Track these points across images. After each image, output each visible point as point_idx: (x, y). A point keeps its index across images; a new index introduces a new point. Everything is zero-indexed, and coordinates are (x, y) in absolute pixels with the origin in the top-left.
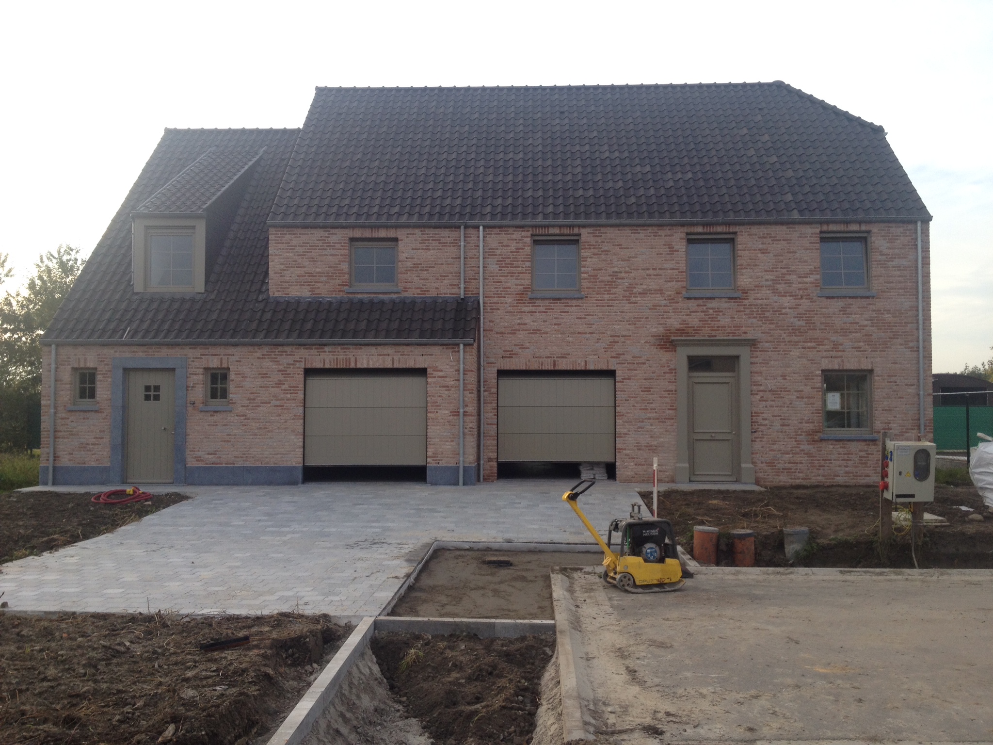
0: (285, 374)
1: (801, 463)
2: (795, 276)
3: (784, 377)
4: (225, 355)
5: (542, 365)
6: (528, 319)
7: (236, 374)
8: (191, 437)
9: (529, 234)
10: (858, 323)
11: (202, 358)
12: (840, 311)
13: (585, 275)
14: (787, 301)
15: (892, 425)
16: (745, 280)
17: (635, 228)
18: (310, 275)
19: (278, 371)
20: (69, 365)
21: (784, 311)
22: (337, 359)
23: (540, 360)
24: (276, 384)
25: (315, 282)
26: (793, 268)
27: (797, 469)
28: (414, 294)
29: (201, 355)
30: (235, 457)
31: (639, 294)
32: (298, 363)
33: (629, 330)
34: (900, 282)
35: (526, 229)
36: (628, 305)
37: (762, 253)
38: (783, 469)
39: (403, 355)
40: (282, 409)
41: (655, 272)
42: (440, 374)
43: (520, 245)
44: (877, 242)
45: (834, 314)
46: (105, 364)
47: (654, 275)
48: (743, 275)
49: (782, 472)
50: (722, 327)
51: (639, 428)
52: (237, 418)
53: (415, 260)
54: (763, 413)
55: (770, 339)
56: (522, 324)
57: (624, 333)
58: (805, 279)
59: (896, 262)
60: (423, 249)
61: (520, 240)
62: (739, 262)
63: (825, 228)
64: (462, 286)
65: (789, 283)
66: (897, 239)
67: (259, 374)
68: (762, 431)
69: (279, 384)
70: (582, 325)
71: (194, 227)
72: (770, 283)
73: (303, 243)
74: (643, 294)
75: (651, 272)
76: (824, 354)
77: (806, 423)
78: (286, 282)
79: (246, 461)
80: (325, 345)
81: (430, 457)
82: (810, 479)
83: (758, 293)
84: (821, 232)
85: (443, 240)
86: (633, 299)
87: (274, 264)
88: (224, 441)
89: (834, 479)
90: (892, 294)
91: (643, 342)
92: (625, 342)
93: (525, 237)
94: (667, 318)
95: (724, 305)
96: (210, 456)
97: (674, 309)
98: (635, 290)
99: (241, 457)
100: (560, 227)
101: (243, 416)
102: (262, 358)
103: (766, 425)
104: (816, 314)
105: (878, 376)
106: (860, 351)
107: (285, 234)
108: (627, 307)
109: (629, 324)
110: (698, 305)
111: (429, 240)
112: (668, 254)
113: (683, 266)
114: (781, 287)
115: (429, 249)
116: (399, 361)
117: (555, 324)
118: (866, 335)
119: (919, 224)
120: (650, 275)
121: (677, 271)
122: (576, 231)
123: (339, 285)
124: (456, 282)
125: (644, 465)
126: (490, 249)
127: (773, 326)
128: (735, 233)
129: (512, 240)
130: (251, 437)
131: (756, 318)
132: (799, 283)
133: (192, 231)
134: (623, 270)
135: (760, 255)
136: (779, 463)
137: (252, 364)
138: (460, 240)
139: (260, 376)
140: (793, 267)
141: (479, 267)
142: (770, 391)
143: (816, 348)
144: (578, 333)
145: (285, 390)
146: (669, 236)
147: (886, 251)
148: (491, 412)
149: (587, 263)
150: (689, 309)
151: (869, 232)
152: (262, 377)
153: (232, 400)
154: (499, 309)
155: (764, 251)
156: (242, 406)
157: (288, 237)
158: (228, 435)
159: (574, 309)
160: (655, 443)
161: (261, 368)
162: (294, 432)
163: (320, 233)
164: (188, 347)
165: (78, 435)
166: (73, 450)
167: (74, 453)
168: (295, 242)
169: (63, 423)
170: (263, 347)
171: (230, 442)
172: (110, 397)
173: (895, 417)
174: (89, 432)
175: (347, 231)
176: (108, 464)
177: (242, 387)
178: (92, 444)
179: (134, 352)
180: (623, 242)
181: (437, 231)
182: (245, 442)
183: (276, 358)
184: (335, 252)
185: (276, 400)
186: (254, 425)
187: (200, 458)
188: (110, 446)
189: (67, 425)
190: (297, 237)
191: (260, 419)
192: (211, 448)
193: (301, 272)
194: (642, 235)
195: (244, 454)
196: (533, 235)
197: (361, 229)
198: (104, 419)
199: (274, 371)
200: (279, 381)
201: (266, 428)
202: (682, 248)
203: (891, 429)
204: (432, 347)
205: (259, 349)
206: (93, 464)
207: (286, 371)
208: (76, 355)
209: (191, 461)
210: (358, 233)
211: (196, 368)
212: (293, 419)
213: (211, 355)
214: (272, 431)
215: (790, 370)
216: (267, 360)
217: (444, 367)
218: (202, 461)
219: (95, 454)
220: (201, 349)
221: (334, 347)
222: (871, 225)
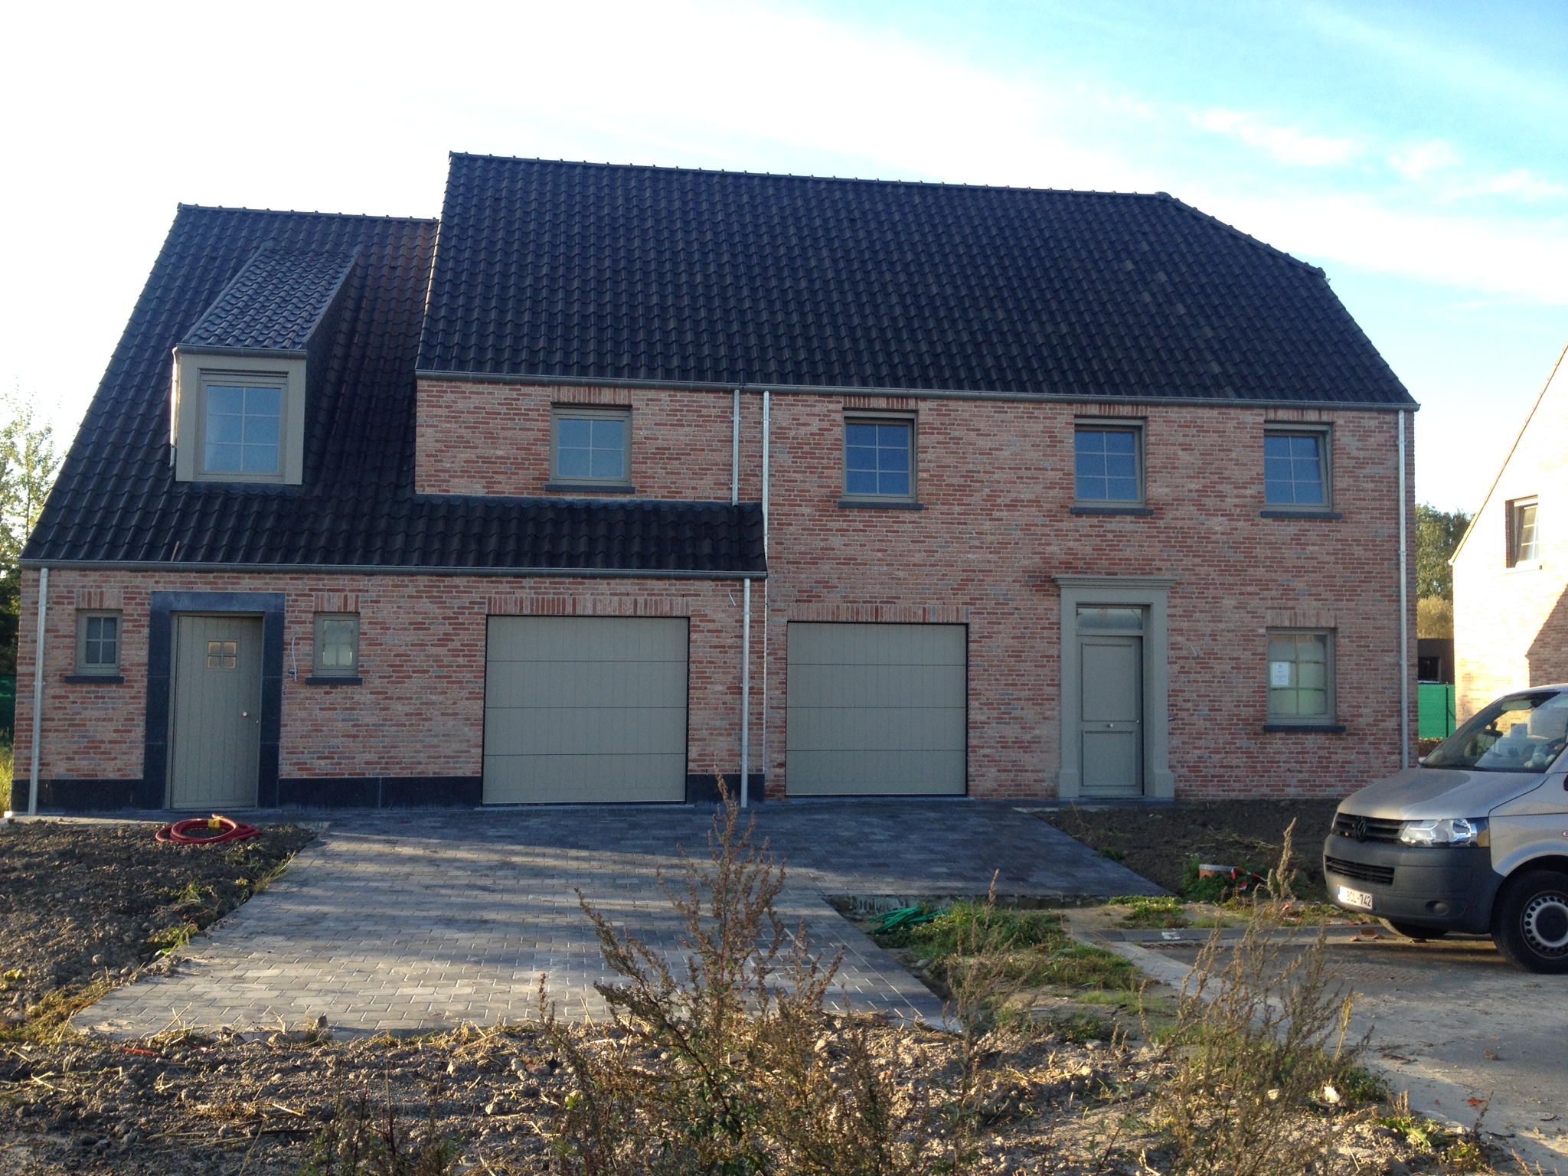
0: (456, 624)
1: (1238, 767)
2: (1229, 486)
3: (1213, 636)
4: (352, 591)
5: (858, 613)
6: (836, 541)
7: (370, 623)
8: (289, 728)
9: (840, 407)
10: (1316, 558)
11: (311, 596)
12: (1292, 539)
13: (925, 475)
14: (1218, 524)
15: (1364, 711)
16: (1158, 490)
17: (1000, 404)
18: (487, 460)
19: (444, 618)
20: (70, 603)
21: (1214, 538)
22: (543, 599)
23: (855, 605)
24: (439, 640)
25: (494, 473)
26: (1226, 473)
27: (1231, 776)
28: (656, 497)
29: (310, 590)
30: (367, 763)
31: (1005, 505)
32: (476, 606)
33: (989, 562)
34: (1374, 500)
35: (834, 398)
36: (988, 523)
37: (1183, 450)
38: (1212, 776)
39: (652, 595)
40: (448, 682)
41: (1029, 474)
42: (711, 626)
43: (826, 424)
44: (1343, 439)
45: (1283, 544)
46: (137, 604)
47: (1027, 478)
48: (1155, 481)
49: (1211, 781)
50: (1126, 560)
51: (1003, 713)
52: (370, 696)
53: (660, 441)
54: (1184, 691)
55: (1193, 579)
56: (827, 549)
57: (982, 566)
58: (1243, 491)
59: (1367, 471)
60: (671, 425)
61: (825, 416)
62: (1151, 462)
63: (1271, 415)
64: (735, 486)
65: (1222, 496)
66: (1370, 436)
67: (411, 624)
68: (1183, 719)
69: (446, 639)
70: (920, 551)
71: (284, 374)
72: (1194, 495)
73: (475, 408)
74: (1013, 505)
75: (1023, 473)
76: (1269, 603)
77: (1244, 706)
78: (445, 471)
79: (385, 769)
80: (524, 576)
81: (694, 761)
82: (1250, 791)
83: (1177, 510)
84: (1266, 422)
85: (704, 412)
86: (996, 514)
87: (426, 439)
88: (348, 736)
89: (1283, 790)
90: (1363, 516)
91: (1011, 579)
92: (983, 580)
93: (832, 411)
94: (1046, 544)
95: (1127, 524)
96: (322, 762)
97: (1056, 530)
98: (999, 501)
99: (378, 763)
100: (888, 396)
101: (382, 693)
102: (417, 597)
103: (1188, 710)
104: (1259, 543)
105: (1344, 637)
106: (1319, 600)
107: (446, 392)
108: (987, 526)
109: (990, 553)
110: (1091, 526)
111: (682, 411)
112: (1048, 446)
113: (1070, 465)
114: (1210, 502)
115: (683, 426)
116: (646, 605)
117: (879, 551)
118: (1328, 577)
119: (1402, 415)
120: (1022, 478)
121: (1061, 473)
122: (912, 404)
123: (534, 479)
124: (723, 479)
125: (1011, 771)
126: (778, 428)
127: (1198, 560)
128: (1145, 418)
129: (814, 415)
130: (395, 728)
131: (1175, 547)
132: (1236, 497)
133: (282, 380)
134: (981, 468)
135: (1180, 453)
136: (1207, 767)
137: (399, 607)
138: (732, 413)
139: (412, 627)
140: (1228, 472)
141: (762, 457)
142: (1194, 658)
143: (1258, 594)
144: (914, 565)
145: (453, 650)
146: (1050, 418)
147: (1355, 453)
148: (777, 688)
149: (929, 457)
150: (1078, 531)
151: (1331, 424)
152: (415, 629)
153: (362, 666)
154: (791, 525)
155: (1186, 448)
156: (380, 677)
157: (449, 397)
158: (354, 726)
159: (908, 527)
160: (1028, 737)
161: (415, 613)
162: (468, 719)
163: (503, 392)
164: (288, 576)
165: (85, 725)
166: (75, 753)
167: (77, 757)
168: (461, 405)
169: (58, 705)
170: (419, 577)
171: (358, 736)
172: (145, 660)
173: (1367, 698)
174: (104, 720)
175: (549, 390)
176: (140, 776)
177: (381, 644)
178: (110, 742)
179: (192, 583)
180: (983, 426)
181: (696, 396)
182: (383, 736)
183: (441, 597)
184: (528, 424)
185: (439, 666)
186: (400, 708)
187: (306, 764)
188: (143, 746)
189: (65, 708)
190: (465, 398)
191: (411, 698)
192: (324, 747)
193: (469, 454)
194: (1009, 416)
195: (383, 758)
196: (845, 409)
197: (572, 389)
198: (131, 698)
199: (436, 618)
200: (445, 634)
201: (421, 714)
202: (1069, 437)
203: (1361, 716)
204: (698, 583)
205: (411, 581)
206: (112, 776)
207: (457, 618)
208: (84, 587)
209: (287, 770)
210: (566, 394)
211: (299, 611)
212: (468, 699)
213: (328, 590)
214: (431, 719)
215: (1222, 626)
216: (425, 600)
217: (719, 616)
218: (309, 769)
219: (115, 758)
220: (309, 579)
221: (538, 579)
222: (1336, 414)
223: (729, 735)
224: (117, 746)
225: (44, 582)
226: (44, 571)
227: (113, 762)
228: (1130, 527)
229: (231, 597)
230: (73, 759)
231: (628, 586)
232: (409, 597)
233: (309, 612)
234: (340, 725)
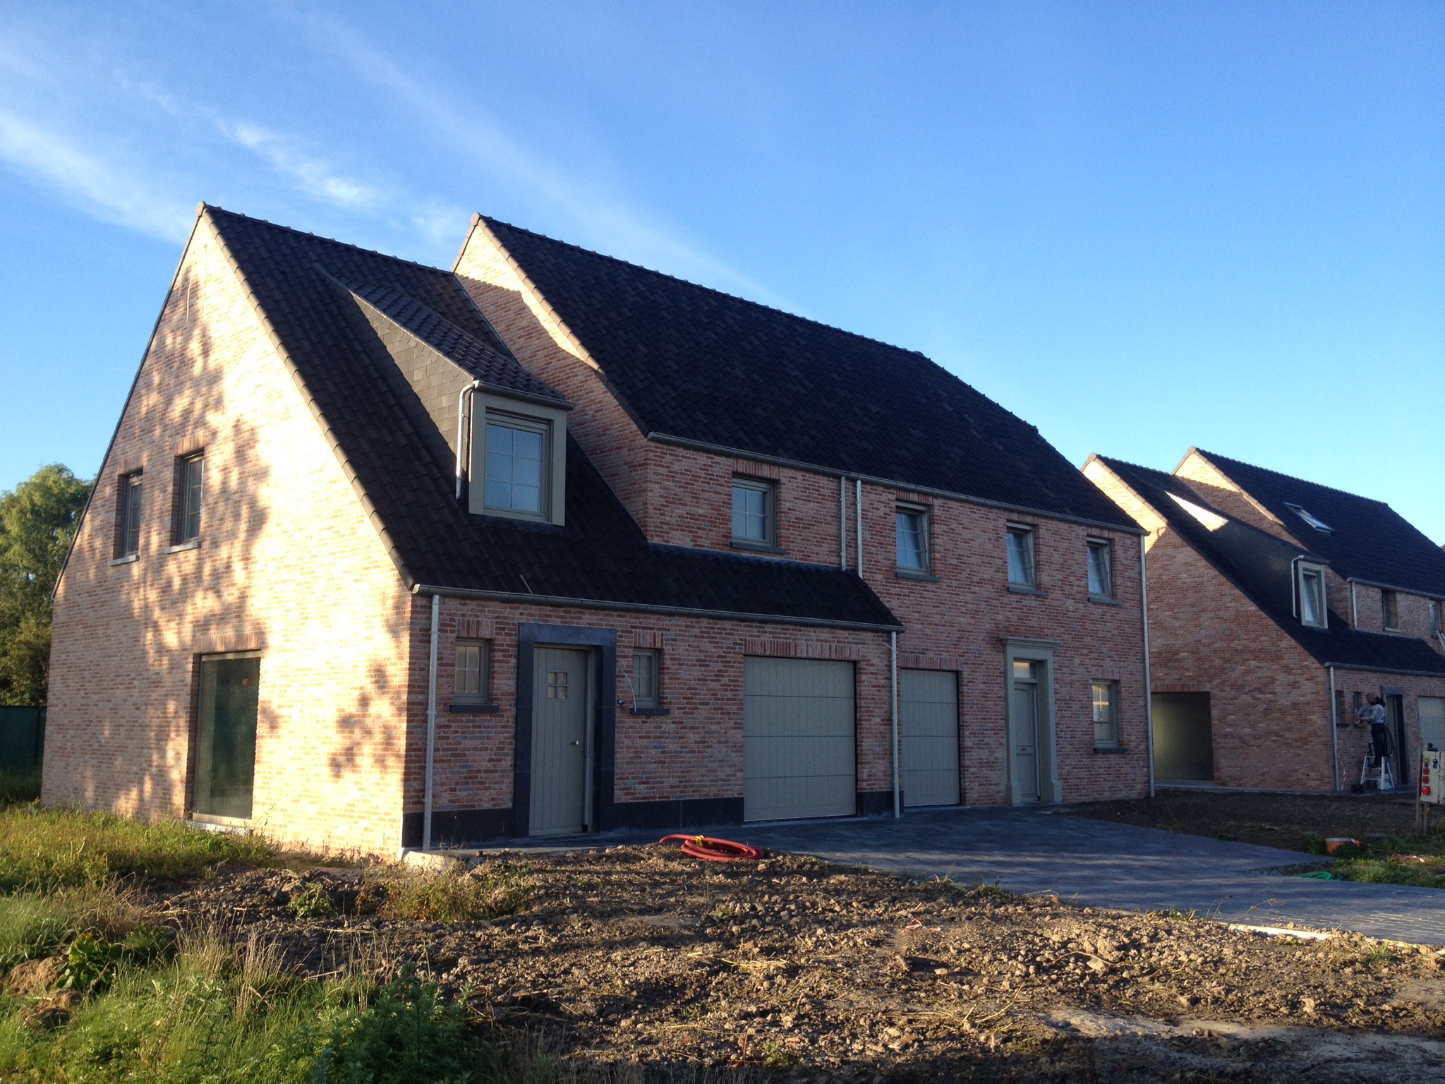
0: (725, 662)
1: (1084, 778)
3: (1071, 684)
4: (658, 629)
6: (894, 603)
7: (671, 659)
8: (619, 755)
9: (894, 497)
10: (1110, 632)
11: (632, 632)
12: (1100, 618)
13: (939, 556)
14: (1070, 604)
16: (1046, 578)
17: (973, 506)
18: (692, 516)
19: (718, 657)
20: (452, 632)
21: (1069, 614)
22: (777, 642)
23: (904, 655)
24: (715, 676)
25: (698, 528)
27: (1081, 785)
28: (796, 558)
29: (632, 627)
30: (672, 787)
31: (977, 582)
32: (737, 647)
33: (970, 624)
34: (1130, 593)
36: (969, 595)
37: (1054, 550)
38: (1074, 785)
39: (839, 642)
40: (722, 714)
42: (870, 669)
43: (887, 510)
44: (1119, 549)
45: (1097, 621)
46: (507, 634)
47: (987, 563)
48: (1043, 571)
49: (1074, 789)
50: (1032, 627)
51: (981, 741)
52: (672, 726)
53: (797, 513)
54: (1061, 724)
55: (1062, 643)
57: (967, 628)
58: (1079, 582)
59: (1128, 574)
60: (803, 500)
61: (886, 503)
62: (1040, 557)
63: (1089, 530)
64: (844, 555)
65: (1070, 585)
66: (1128, 551)
67: (698, 661)
68: (1062, 744)
69: (719, 675)
70: (937, 614)
72: (1060, 583)
73: (685, 470)
74: (980, 583)
75: (985, 559)
76: (1093, 662)
77: (1084, 735)
78: (666, 524)
79: (684, 792)
80: (765, 622)
81: (860, 780)
82: (1089, 795)
83: (1053, 593)
84: (1087, 535)
85: (822, 491)
88: (659, 763)
89: (1102, 794)
90: (1127, 604)
91: (981, 638)
92: (968, 638)
93: (890, 500)
94: (996, 613)
96: (642, 787)
97: (1001, 603)
98: (974, 579)
99: (679, 787)
100: (919, 493)
101: (679, 723)
102: (700, 637)
103: (1063, 737)
104: (1088, 620)
105: (1122, 687)
106: (1112, 661)
107: (666, 454)
108: (969, 597)
109: (971, 618)
110: (1015, 601)
111: (809, 489)
112: (996, 540)
113: (1006, 556)
114: (1067, 589)
115: (810, 501)
116: (836, 650)
117: (917, 612)
118: (1115, 645)
119: (1142, 538)
120: (984, 563)
121: (1000, 560)
122: (930, 500)
123: (723, 536)
124: (837, 548)
125: (985, 785)
126: (865, 510)
127: (1063, 630)
128: (1038, 526)
129: (881, 502)
130: (688, 755)
131: (1053, 619)
132: (1077, 585)
133: (549, 427)
134: (965, 553)
135: (1053, 552)
136: (1072, 779)
137: (689, 646)
138: (841, 495)
139: (698, 663)
140: (1073, 568)
141: (857, 532)
142: (1064, 700)
143: (1088, 655)
144: (934, 625)
145: (724, 685)
146: (996, 520)
147: (1123, 561)
149: (941, 541)
150: (1010, 605)
151: (1113, 540)
152: (700, 665)
153: (666, 698)
155: (1056, 549)
156: (679, 708)
157: (668, 458)
158: (662, 753)
159: (930, 594)
160: (992, 759)
161: (700, 651)
162: (734, 747)
163: (703, 459)
164: (616, 613)
165: (464, 755)
166: (457, 783)
167: (458, 787)
168: (676, 467)
169: (442, 734)
170: (702, 619)
171: (664, 762)
172: (513, 690)
174: (481, 749)
175: (731, 461)
176: (510, 805)
177: (678, 679)
178: (485, 771)
179: (548, 616)
180: (965, 521)
181: (818, 478)
182: (682, 762)
183: (715, 638)
184: (719, 489)
185: (716, 699)
186: (692, 736)
187: (630, 789)
188: (512, 774)
189: (448, 738)
190: (679, 461)
191: (698, 728)
192: (643, 773)
193: (681, 511)
194: (977, 516)
195: (681, 782)
196: (898, 500)
197: (745, 462)
198: (503, 727)
199: (712, 657)
200: (719, 671)
201: (705, 742)
203: (1132, 739)
204: (864, 634)
205: (697, 623)
206: (487, 806)
207: (726, 657)
208: (463, 615)
209: (620, 797)
210: (742, 466)
211: (625, 647)
212: (735, 728)
213: (644, 628)
214: (711, 747)
216: (706, 640)
217: (876, 661)
218: (632, 794)
219: (489, 788)
220: (631, 617)
223: (884, 760)
224: (491, 776)
225: (435, 609)
226: (436, 598)
227: (487, 793)
228: (1034, 603)
229: (578, 630)
230: (455, 790)
232: (696, 636)
233: (630, 647)
234: (653, 751)
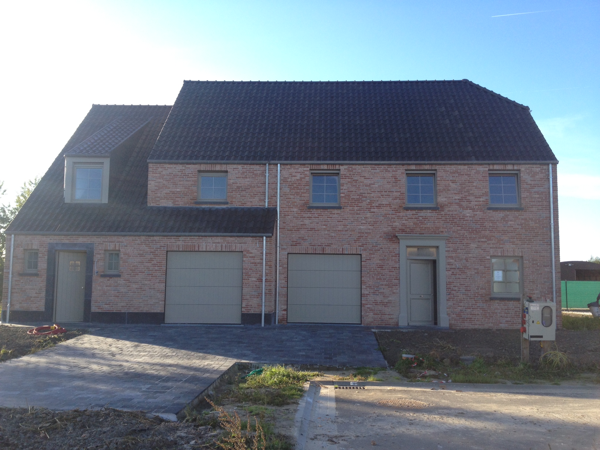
0: (155, 254)
1: (478, 315)
2: (473, 197)
3: (467, 260)
4: (117, 242)
5: (315, 250)
6: (307, 222)
7: (124, 254)
8: (95, 293)
9: (308, 169)
10: (512, 227)
11: (103, 244)
12: (501, 219)
13: (342, 195)
14: (468, 213)
15: (536, 292)
16: (442, 199)
17: (374, 166)
18: (173, 193)
19: (150, 252)
20: (22, 247)
21: (466, 219)
22: (187, 245)
23: (314, 247)
24: (148, 260)
25: (176, 197)
26: (471, 192)
27: (475, 319)
28: (237, 205)
29: (103, 242)
30: (122, 307)
31: (376, 206)
32: (162, 248)
33: (369, 229)
34: (539, 202)
35: (306, 166)
36: (369, 213)
37: (452, 182)
38: (467, 318)
39: (228, 243)
40: (152, 276)
41: (386, 194)
42: (251, 255)
43: (303, 176)
44: (524, 176)
45: (497, 221)
46: (44, 247)
47: (385, 195)
48: (440, 196)
49: (466, 320)
50: (427, 228)
51: (376, 291)
52: (123, 281)
53: (238, 184)
54: (454, 282)
55: (457, 236)
56: (303, 225)
57: (366, 231)
58: (479, 199)
59: (536, 189)
60: (242, 178)
61: (302, 173)
62: (438, 188)
63: (491, 167)
64: (267, 201)
65: (469, 201)
66: (537, 175)
67: (138, 254)
68: (453, 294)
69: (151, 260)
70: (341, 225)
71: (102, 163)
72: (458, 201)
73: (169, 173)
74: (379, 207)
75: (383, 193)
76: (491, 246)
77: (481, 289)
78: (158, 197)
79: (128, 309)
80: (180, 236)
81: (244, 308)
82: (484, 325)
83: (450, 207)
84: (489, 170)
85: (255, 172)
86: (372, 210)
87: (152, 185)
88: (115, 296)
89: (499, 325)
90: (534, 209)
91: (378, 236)
92: (367, 237)
93: (306, 171)
94: (394, 222)
95: (428, 213)
96: (106, 306)
97: (398, 216)
98: (373, 205)
99: (126, 307)
100: (328, 164)
101: (128, 280)
102: (141, 244)
103: (456, 290)
104: (487, 221)
105: (526, 260)
106: (514, 244)
107: (159, 168)
108: (369, 215)
109: (370, 226)
110: (412, 214)
111: (247, 172)
112: (394, 182)
113: (404, 190)
114: (464, 204)
115: (247, 178)
116: (226, 247)
117: (324, 225)
118: (518, 235)
119: (550, 166)
120: (383, 195)
121: (399, 193)
122: (337, 167)
123: (191, 199)
124: (262, 198)
125: (379, 314)
126: (284, 178)
127: (459, 228)
128: (436, 170)
129: (298, 172)
130: (132, 294)
131: (449, 222)
132: (476, 201)
133: (102, 165)
134: (366, 192)
135: (451, 184)
136: (464, 314)
137: (134, 248)
138: (266, 172)
139: (139, 255)
140: (472, 191)
141: (277, 189)
142: (458, 269)
143: (487, 242)
144: (338, 231)
145: (154, 264)
146: (395, 171)
147: (530, 182)
148: (283, 280)
149: (344, 188)
150: (407, 216)
151: (519, 170)
152: (140, 256)
153: (121, 270)
154: (289, 215)
155: (453, 182)
156: (127, 274)
157: (160, 169)
158: (118, 292)
159: (336, 216)
160: (386, 301)
161: (140, 250)
162: (159, 290)
163: (180, 167)
164: (95, 237)
165: (25, 291)
166: (22, 301)
167: (23, 302)
168: (164, 172)
169: (17, 283)
170: (142, 237)
171: (119, 296)
172: (46, 268)
173: (537, 286)
174: (32, 289)
175: (196, 166)
176: (44, 310)
177: (127, 262)
178: (34, 297)
179: (62, 239)
180: (366, 175)
181: (252, 166)
182: (128, 297)
183: (149, 244)
184: (188, 179)
185: (148, 270)
186: (134, 286)
187: (100, 306)
188: (45, 299)
189: (19, 285)
190: (166, 170)
191: (138, 282)
192: (107, 300)
193: (167, 191)
194: (378, 171)
195: (128, 305)
196: (311, 170)
197: (205, 165)
198: (42, 281)
199: (147, 252)
200: (151, 258)
201: (141, 288)
202: (403, 179)
203: (534, 294)
204: (246, 238)
205: (139, 238)
206: (34, 310)
207: (155, 252)
208: (26, 241)
209: (94, 309)
210: (203, 167)
211: (99, 250)
212: (159, 283)
213: (109, 242)
214: (145, 290)
215: (470, 255)
216: (144, 245)
217: (254, 251)
218: (102, 309)
219: (36, 303)
220: (103, 238)
221: (185, 237)
222: (521, 166)
223: (258, 298)
224: (36, 299)
225: (13, 239)
226: (13, 236)
227: (35, 305)
228: (429, 214)
229: (75, 245)
230: (22, 303)
231: (219, 240)
232: (138, 244)
233: (102, 250)
234: (113, 292)
